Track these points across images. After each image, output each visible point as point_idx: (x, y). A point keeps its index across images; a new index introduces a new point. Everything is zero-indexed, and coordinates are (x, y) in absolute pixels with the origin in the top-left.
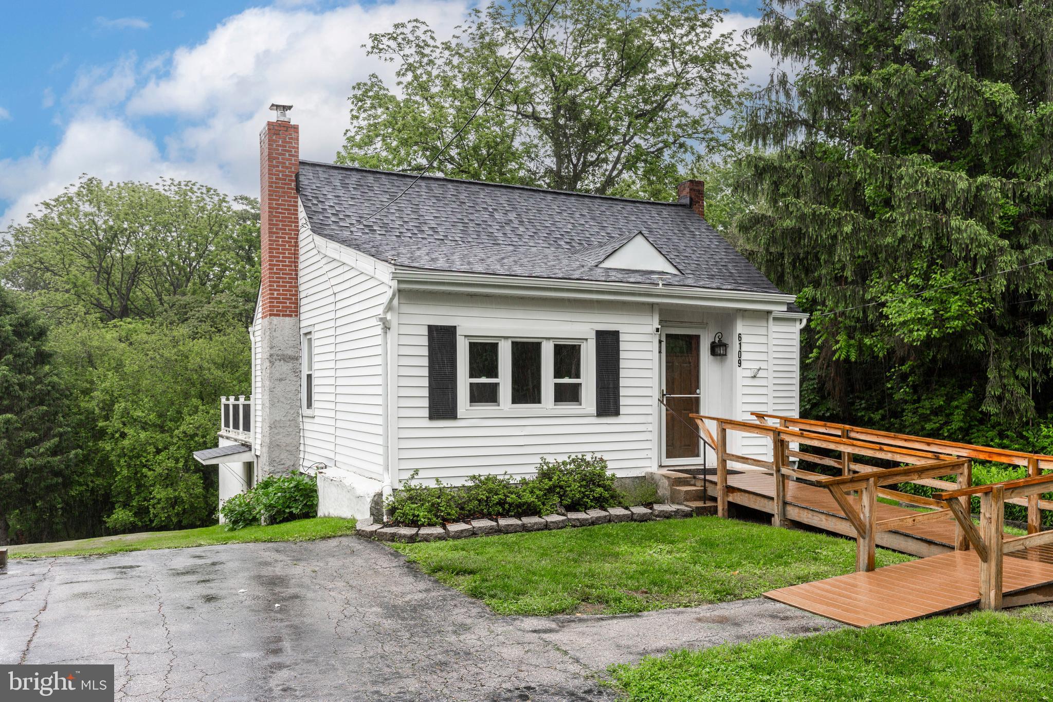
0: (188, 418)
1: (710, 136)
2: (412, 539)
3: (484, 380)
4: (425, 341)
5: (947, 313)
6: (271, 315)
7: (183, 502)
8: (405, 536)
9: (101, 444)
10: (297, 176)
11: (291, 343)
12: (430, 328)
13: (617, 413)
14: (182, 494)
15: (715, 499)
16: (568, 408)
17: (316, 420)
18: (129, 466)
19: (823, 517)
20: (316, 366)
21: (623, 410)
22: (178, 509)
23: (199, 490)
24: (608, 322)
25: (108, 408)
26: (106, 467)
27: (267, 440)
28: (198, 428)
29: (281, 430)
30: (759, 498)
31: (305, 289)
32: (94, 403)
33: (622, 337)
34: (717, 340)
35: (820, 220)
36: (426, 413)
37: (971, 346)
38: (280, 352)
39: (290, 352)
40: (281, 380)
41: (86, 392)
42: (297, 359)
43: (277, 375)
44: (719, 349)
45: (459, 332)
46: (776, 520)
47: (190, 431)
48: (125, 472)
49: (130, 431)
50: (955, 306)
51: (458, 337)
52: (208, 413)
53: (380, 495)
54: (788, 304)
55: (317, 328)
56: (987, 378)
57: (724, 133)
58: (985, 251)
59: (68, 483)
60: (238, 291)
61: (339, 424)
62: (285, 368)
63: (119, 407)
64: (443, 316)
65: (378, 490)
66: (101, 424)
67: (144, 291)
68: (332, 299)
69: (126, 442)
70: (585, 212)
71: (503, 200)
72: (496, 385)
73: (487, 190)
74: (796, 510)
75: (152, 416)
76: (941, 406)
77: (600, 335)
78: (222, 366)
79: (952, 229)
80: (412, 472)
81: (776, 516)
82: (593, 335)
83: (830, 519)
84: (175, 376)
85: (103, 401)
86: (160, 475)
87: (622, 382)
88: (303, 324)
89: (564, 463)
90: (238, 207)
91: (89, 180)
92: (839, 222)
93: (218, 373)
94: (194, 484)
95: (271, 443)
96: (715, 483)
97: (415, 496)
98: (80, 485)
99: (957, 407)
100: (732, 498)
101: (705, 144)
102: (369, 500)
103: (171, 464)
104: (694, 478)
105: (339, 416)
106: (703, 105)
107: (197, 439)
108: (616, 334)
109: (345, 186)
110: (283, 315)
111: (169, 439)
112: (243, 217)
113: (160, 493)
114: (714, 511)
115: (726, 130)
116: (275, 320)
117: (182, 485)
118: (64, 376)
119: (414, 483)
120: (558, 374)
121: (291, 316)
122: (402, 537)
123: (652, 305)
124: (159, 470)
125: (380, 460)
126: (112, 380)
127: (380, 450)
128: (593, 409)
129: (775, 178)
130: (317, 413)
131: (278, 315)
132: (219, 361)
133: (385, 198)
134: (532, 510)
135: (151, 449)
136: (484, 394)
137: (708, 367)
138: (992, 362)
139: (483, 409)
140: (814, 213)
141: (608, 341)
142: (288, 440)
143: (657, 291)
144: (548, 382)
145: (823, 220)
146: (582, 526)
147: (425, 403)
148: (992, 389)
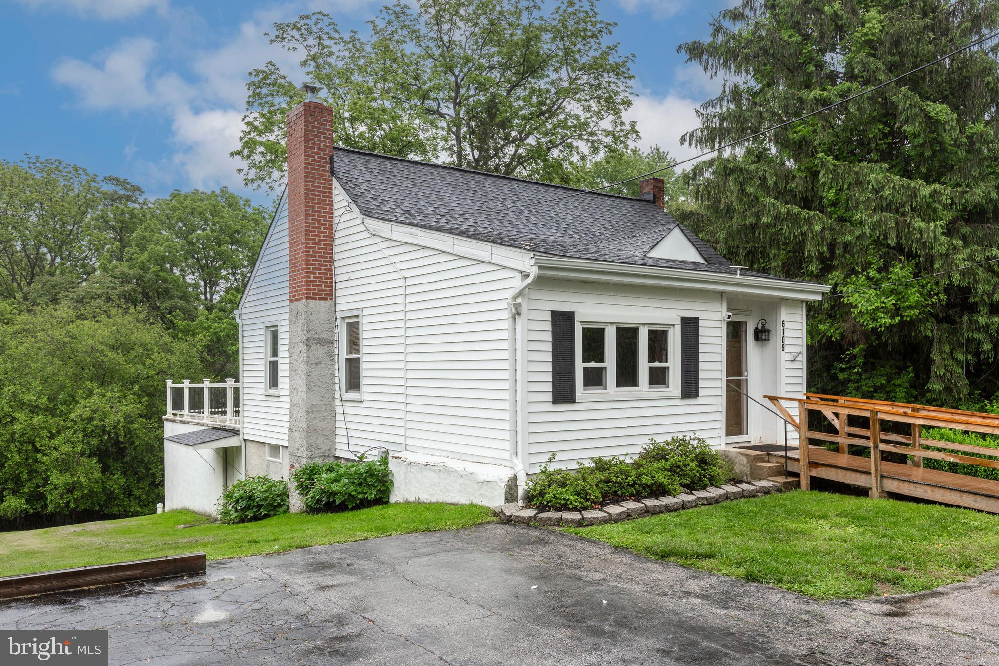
0: (83, 401)
2: (579, 523)
3: (593, 364)
4: (548, 327)
5: (904, 302)
6: (307, 298)
7: (81, 487)
8: (572, 521)
10: (331, 159)
11: (327, 327)
12: (553, 313)
13: (696, 395)
14: (82, 479)
15: (797, 475)
16: (659, 391)
17: (365, 404)
18: (19, 452)
19: (929, 489)
20: (364, 350)
21: (701, 392)
22: (77, 494)
23: (97, 475)
24: (690, 309)
27: (303, 425)
28: (94, 412)
29: (318, 415)
30: (849, 473)
31: (340, 273)
33: (701, 324)
34: (760, 327)
35: (793, 218)
36: (549, 397)
37: (920, 332)
38: (316, 336)
39: (325, 336)
40: (317, 364)
42: (332, 342)
43: (314, 359)
44: (762, 335)
45: (577, 318)
46: (874, 492)
47: (87, 413)
48: (17, 458)
49: (21, 415)
50: (914, 296)
51: (576, 323)
53: (514, 479)
54: (823, 294)
55: (366, 312)
56: (932, 360)
60: (117, 272)
61: (410, 408)
62: (320, 351)
63: (8, 390)
64: (564, 302)
65: (510, 474)
68: (401, 283)
69: (17, 427)
70: (576, 204)
71: (506, 189)
72: (603, 369)
73: (490, 179)
74: (895, 483)
75: (44, 400)
76: (883, 385)
77: (684, 320)
78: (113, 348)
79: (914, 229)
80: (549, 456)
81: (874, 489)
82: (679, 322)
84: (65, 360)
86: (57, 460)
87: (701, 366)
88: (338, 308)
89: (668, 443)
90: (108, 188)
92: (808, 221)
93: (111, 355)
94: (92, 468)
95: (308, 427)
96: (798, 460)
97: (551, 479)
99: (899, 386)
100: (814, 473)
101: (589, 145)
102: (503, 485)
103: (66, 448)
104: (768, 454)
107: (94, 422)
108: (696, 320)
109: (370, 171)
110: (320, 299)
111: (62, 423)
112: (114, 198)
113: (57, 479)
114: (798, 485)
115: (608, 133)
116: (312, 303)
117: (80, 469)
119: (552, 468)
120: (651, 359)
121: (326, 299)
122: (568, 521)
123: (722, 294)
124: (55, 455)
125: (507, 446)
127: (507, 436)
128: (678, 392)
129: (741, 179)
130: (366, 397)
131: (314, 298)
132: (112, 342)
133: (408, 183)
134: (659, 491)
135: (45, 433)
136: (594, 379)
137: (752, 351)
138: (935, 347)
139: (595, 393)
140: (788, 213)
141: (690, 326)
142: (324, 424)
143: (735, 281)
144: (644, 366)
145: (796, 220)
146: (710, 504)
147: (549, 387)
148: (938, 369)
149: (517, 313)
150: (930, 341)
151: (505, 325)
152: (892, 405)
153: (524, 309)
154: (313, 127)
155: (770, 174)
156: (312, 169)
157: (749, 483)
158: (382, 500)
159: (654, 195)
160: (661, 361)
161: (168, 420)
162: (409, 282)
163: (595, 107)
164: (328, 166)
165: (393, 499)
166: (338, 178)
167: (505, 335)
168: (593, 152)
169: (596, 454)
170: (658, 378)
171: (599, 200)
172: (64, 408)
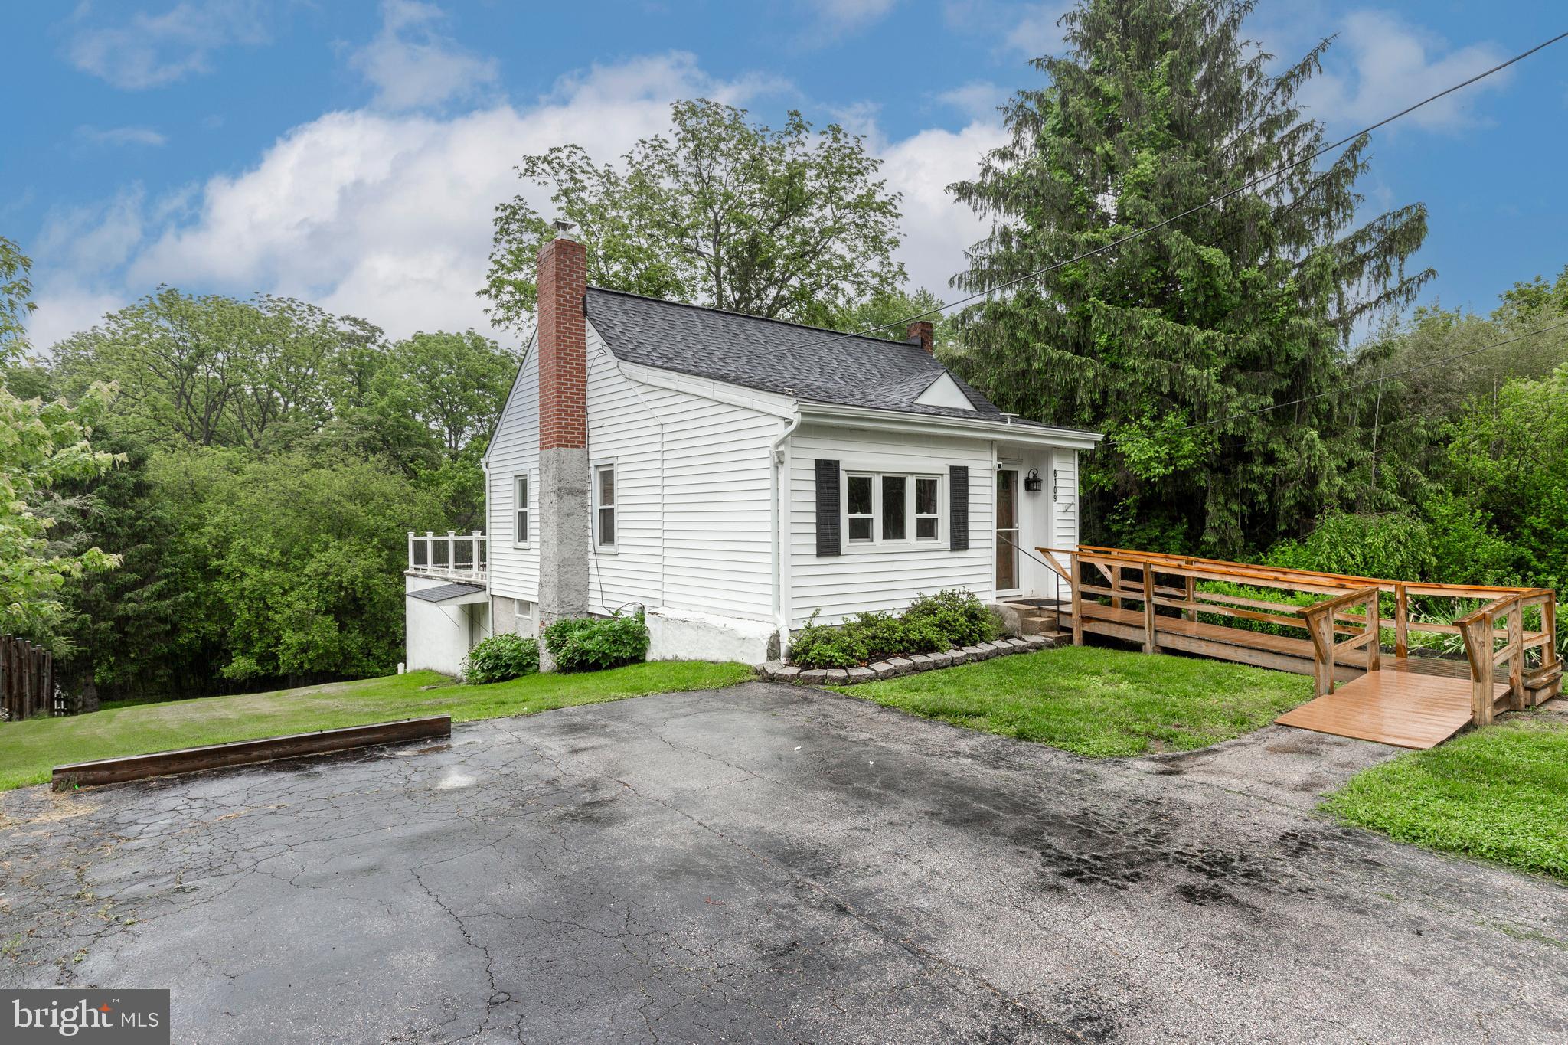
0: (318, 555)
1: (861, 279)
2: (845, 682)
3: (859, 516)
4: (812, 476)
5: (1178, 451)
6: (559, 446)
7: (317, 646)
8: (837, 679)
9: (216, 586)
10: (584, 299)
11: (580, 476)
12: (818, 462)
13: (966, 548)
14: (317, 638)
15: (1070, 630)
16: (927, 543)
17: (620, 557)
18: (249, 609)
19: (1203, 644)
20: (618, 500)
21: (971, 544)
22: (312, 654)
23: (334, 633)
24: (959, 458)
25: (222, 545)
26: (221, 610)
27: (554, 579)
28: (331, 566)
29: (570, 569)
30: (1122, 627)
31: (593, 420)
32: (205, 540)
33: (971, 473)
34: (1031, 477)
35: (1066, 365)
36: (813, 550)
37: (1194, 482)
38: (568, 486)
39: (578, 486)
40: (569, 515)
41: (194, 528)
42: (585, 492)
43: (565, 510)
44: (1033, 485)
45: (842, 467)
46: (1148, 647)
47: (323, 568)
48: (246, 615)
49: (251, 570)
50: (1188, 446)
51: (841, 472)
52: (341, 549)
53: (777, 635)
54: (1096, 443)
55: (621, 460)
56: (1207, 512)
57: (873, 277)
58: (1217, 398)
59: (175, 630)
60: (355, 418)
61: (667, 562)
62: (572, 502)
63: (238, 543)
64: (828, 450)
65: (773, 630)
66: (214, 563)
67: (229, 415)
68: (658, 430)
69: (247, 583)
70: (841, 348)
71: (767, 332)
72: (869, 521)
74: (1170, 637)
75: (277, 554)
76: (1157, 537)
77: (953, 469)
78: (350, 498)
79: (1187, 376)
80: (813, 611)
81: (1148, 644)
82: (948, 471)
83: (1211, 644)
84: (299, 512)
85: (216, 538)
86: (290, 618)
87: (971, 517)
88: (592, 456)
89: (936, 598)
90: (345, 328)
91: (169, 291)
92: (1080, 367)
93: (350, 506)
94: (327, 626)
95: (559, 582)
96: (1070, 615)
97: (815, 636)
98: (190, 631)
99: (1174, 537)
100: (1086, 628)
101: (856, 286)
102: (765, 642)
103: (300, 605)
104: (1040, 609)
105: (667, 553)
106: (854, 249)
107: (331, 577)
108: (965, 469)
109: (625, 312)
110: (572, 446)
111: (296, 578)
112: (351, 338)
113: (290, 638)
114: (1070, 640)
115: (874, 275)
116: (562, 449)
117: (315, 628)
118: (168, 511)
119: (816, 623)
120: (919, 510)
121: (578, 447)
122: (833, 679)
123: (992, 442)
124: (288, 612)
125: (770, 601)
126: (224, 515)
127: (769, 590)
128: (947, 544)
129: (1011, 323)
130: (621, 550)
131: (567, 446)
132: (349, 492)
133: (666, 326)
134: (928, 647)
135: (277, 589)
136: (860, 530)
137: (1024, 502)
138: (1209, 497)
139: (861, 545)
140: (1060, 358)
141: (959, 476)
142: (577, 579)
143: (1006, 429)
144: (911, 517)
145: (1067, 365)
146: (980, 660)
147: (813, 540)
148: (1212, 521)
149: (780, 463)
150: (1204, 492)
151: (768, 474)
152: (1166, 557)
153: (787, 458)
154: (565, 266)
155: (1041, 318)
156: (564, 310)
157: (1020, 638)
158: (638, 658)
159: (922, 340)
160: (929, 512)
161: (409, 575)
162: (667, 429)
163: (861, 247)
164: (581, 307)
165: (649, 657)
166: (590, 319)
167: (767, 484)
168: (860, 294)
169: (862, 609)
170: (927, 529)
171: (864, 345)
172: (297, 563)
